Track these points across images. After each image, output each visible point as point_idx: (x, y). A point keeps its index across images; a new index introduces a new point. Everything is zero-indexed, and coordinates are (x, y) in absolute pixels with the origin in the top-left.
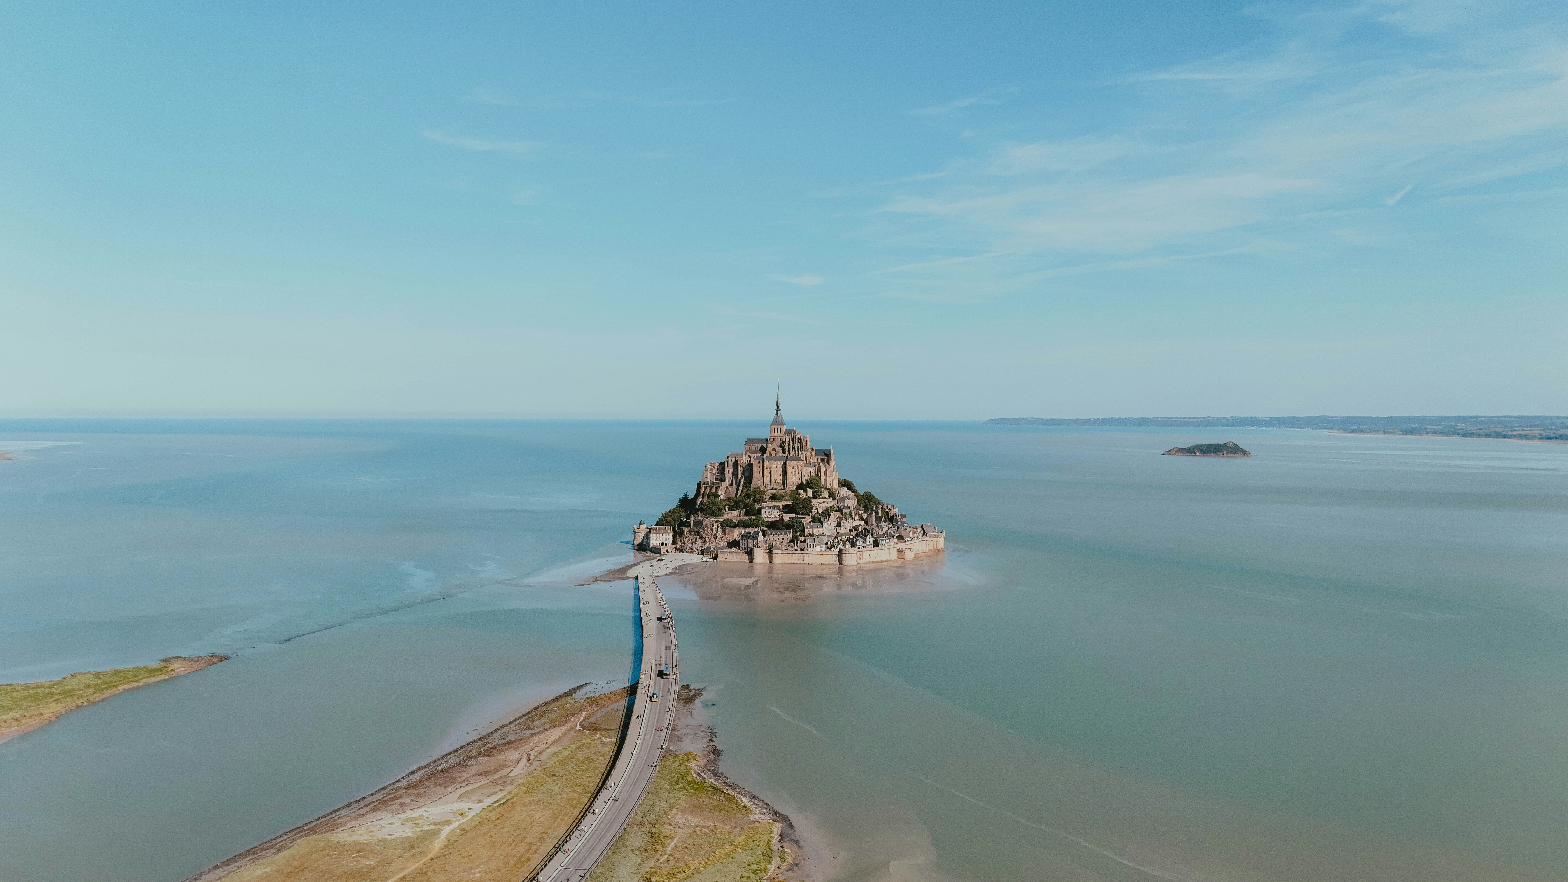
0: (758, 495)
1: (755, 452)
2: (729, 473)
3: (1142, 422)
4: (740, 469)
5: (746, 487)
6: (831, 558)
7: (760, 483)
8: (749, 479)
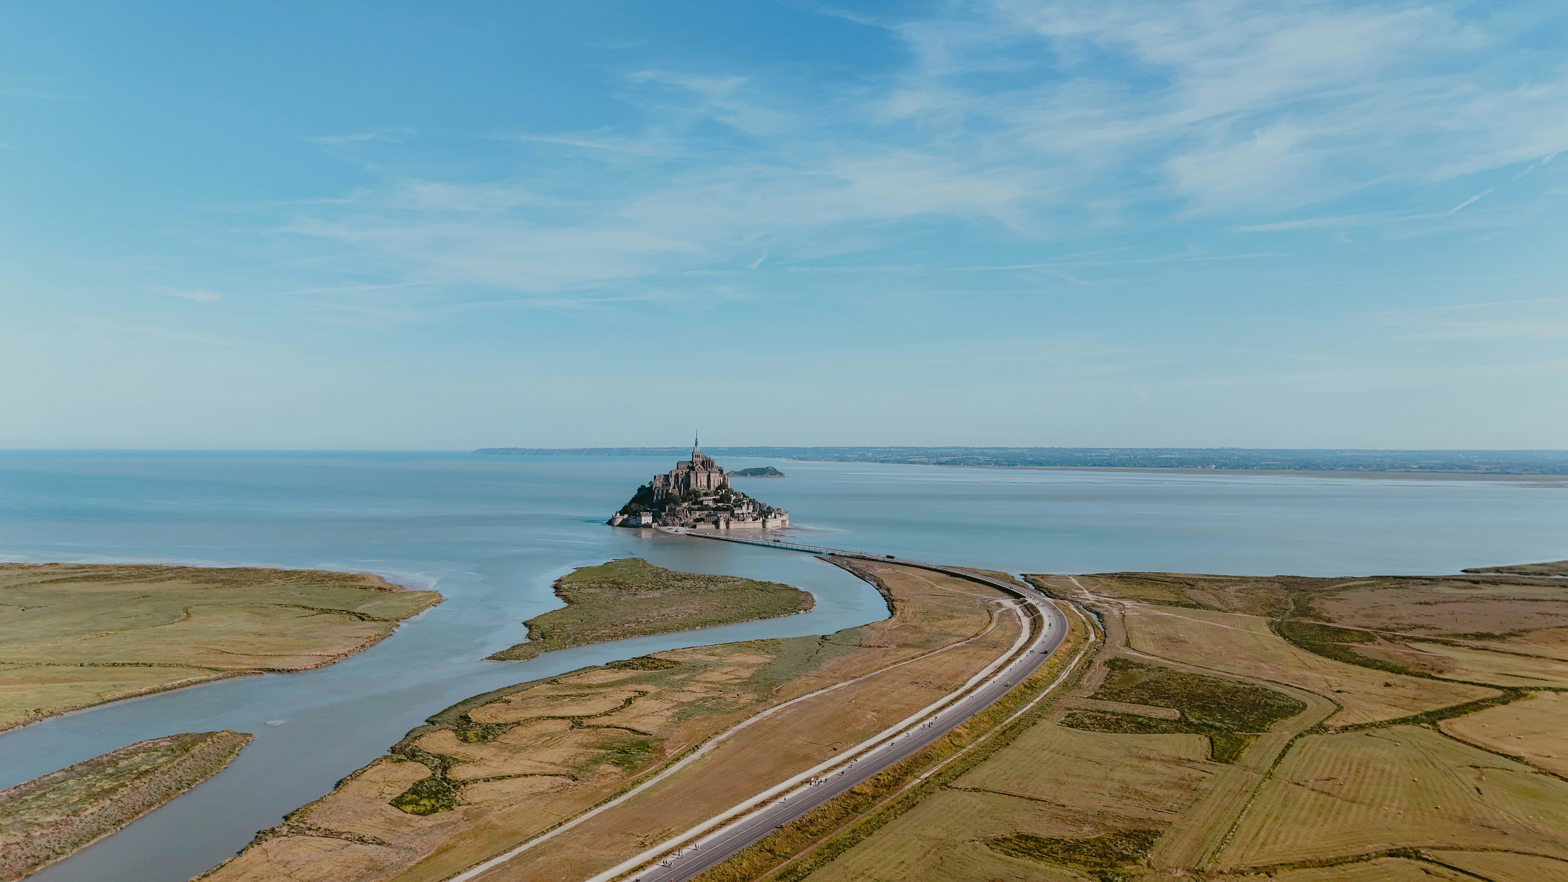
0: (696, 494)
1: (684, 469)
2: (672, 481)
3: (624, 452)
4: (680, 479)
5: (686, 489)
6: (758, 524)
7: (695, 487)
8: (687, 485)
